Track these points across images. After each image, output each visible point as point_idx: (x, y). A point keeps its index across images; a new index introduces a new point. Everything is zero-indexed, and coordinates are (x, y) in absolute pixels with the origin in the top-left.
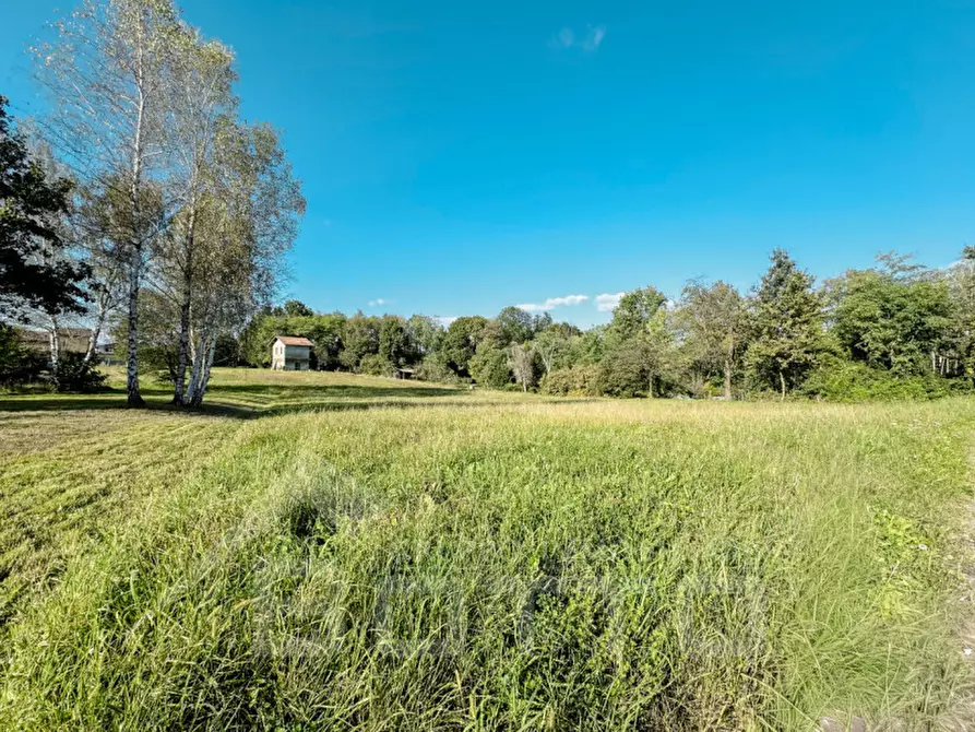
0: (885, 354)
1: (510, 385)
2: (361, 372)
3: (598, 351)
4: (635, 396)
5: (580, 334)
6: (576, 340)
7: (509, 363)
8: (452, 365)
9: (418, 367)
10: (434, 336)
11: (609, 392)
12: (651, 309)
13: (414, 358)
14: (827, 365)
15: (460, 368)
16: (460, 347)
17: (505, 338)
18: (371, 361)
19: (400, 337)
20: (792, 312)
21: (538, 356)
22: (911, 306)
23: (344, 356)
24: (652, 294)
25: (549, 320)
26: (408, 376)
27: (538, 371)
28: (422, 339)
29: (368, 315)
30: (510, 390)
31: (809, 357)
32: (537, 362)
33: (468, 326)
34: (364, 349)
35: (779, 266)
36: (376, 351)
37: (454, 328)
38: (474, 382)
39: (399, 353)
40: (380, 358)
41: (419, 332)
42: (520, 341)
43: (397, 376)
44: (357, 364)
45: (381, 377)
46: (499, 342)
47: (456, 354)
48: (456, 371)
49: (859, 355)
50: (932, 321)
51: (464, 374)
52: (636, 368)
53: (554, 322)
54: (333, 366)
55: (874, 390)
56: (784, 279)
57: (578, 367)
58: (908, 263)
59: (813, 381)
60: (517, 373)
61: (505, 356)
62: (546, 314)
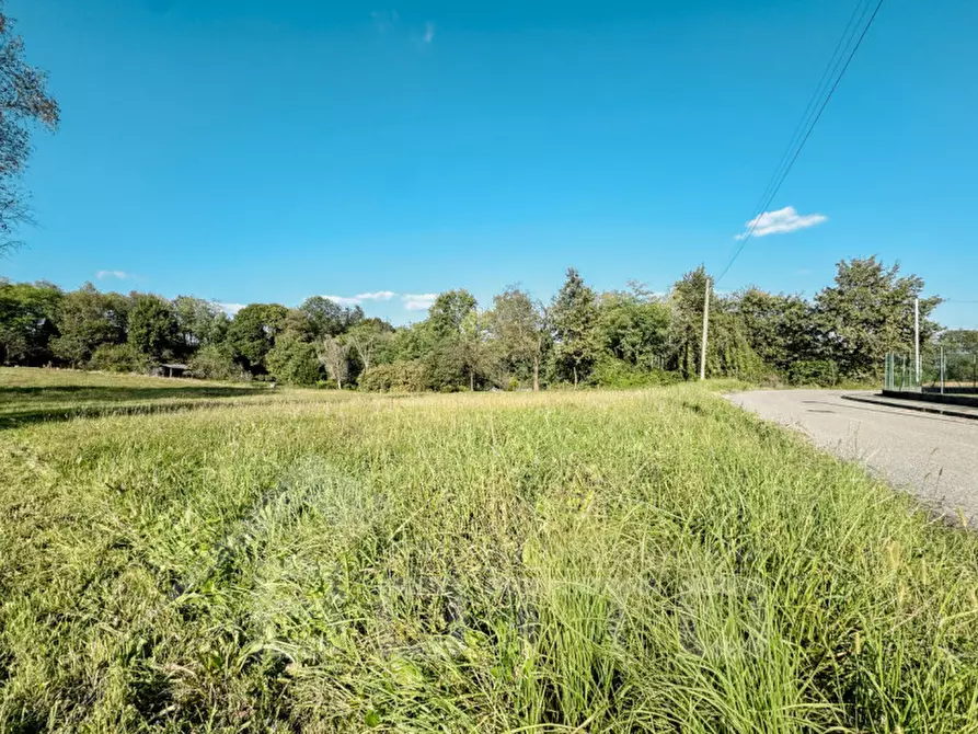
0: (633, 354)
1: (321, 382)
2: (96, 368)
3: (416, 348)
4: (457, 390)
5: (394, 331)
6: (393, 337)
7: (321, 358)
8: (241, 359)
9: (192, 362)
10: (213, 325)
11: (432, 387)
12: (464, 310)
13: (184, 351)
14: (603, 362)
15: (252, 364)
16: (252, 339)
17: (312, 331)
18: (114, 353)
19: (164, 323)
20: (584, 319)
21: (353, 351)
22: (649, 321)
23: (58, 346)
24: (464, 297)
25: (361, 315)
26: (178, 373)
27: (354, 367)
28: (196, 327)
29: (104, 290)
30: (323, 387)
31: (594, 355)
32: (352, 357)
33: (263, 314)
34: (98, 336)
35: (573, 282)
36: (122, 338)
37: (243, 315)
39: (162, 343)
40: (130, 349)
41: (190, 318)
42: (334, 333)
43: (160, 374)
44: (87, 357)
45: (133, 374)
46: (305, 335)
47: (247, 346)
48: (247, 367)
49: (621, 355)
50: (661, 332)
51: (259, 370)
52: (460, 363)
53: (367, 317)
54: (37, 359)
55: (632, 380)
56: (575, 292)
57: (399, 363)
58: (645, 289)
59: (596, 373)
60: (330, 369)
61: (314, 350)
62: (358, 307)
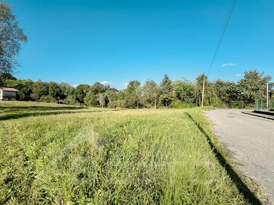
0: (184, 98)
1: (98, 106)
2: (41, 101)
3: (124, 96)
4: (134, 108)
5: (118, 91)
6: (117, 93)
7: (98, 99)
8: (77, 99)
9: (65, 100)
10: (71, 90)
11: (127, 107)
12: (137, 86)
13: (63, 97)
14: (174, 101)
15: (81, 100)
16: (80, 94)
17: (96, 92)
18: (46, 98)
19: (58, 90)
20: (168, 89)
21: (107, 97)
22: (188, 89)
23: (32, 96)
24: (137, 82)
25: (109, 87)
26: (61, 103)
27: (107, 102)
28: (66, 91)
29: (43, 81)
30: (98, 107)
31: (171, 99)
32: (106, 99)
33: (83, 87)
34: (42, 93)
35: (166, 78)
36: (48, 94)
37: (78, 87)
38: (86, 105)
39: (57, 95)
40: (49, 96)
41: (65, 88)
42: (102, 92)
43: (57, 103)
44: (39, 98)
45: (50, 103)
46: (94, 93)
47: (79, 96)
48: (79, 101)
49: (180, 98)
50: (191, 92)
51: (82, 102)
52: (134, 101)
53: (111, 87)
54: (27, 99)
55: (182, 106)
56: (166, 81)
57: (118, 101)
58: (187, 80)
59: (172, 104)
60: (100, 102)
61: (96, 97)
62: (108, 85)
